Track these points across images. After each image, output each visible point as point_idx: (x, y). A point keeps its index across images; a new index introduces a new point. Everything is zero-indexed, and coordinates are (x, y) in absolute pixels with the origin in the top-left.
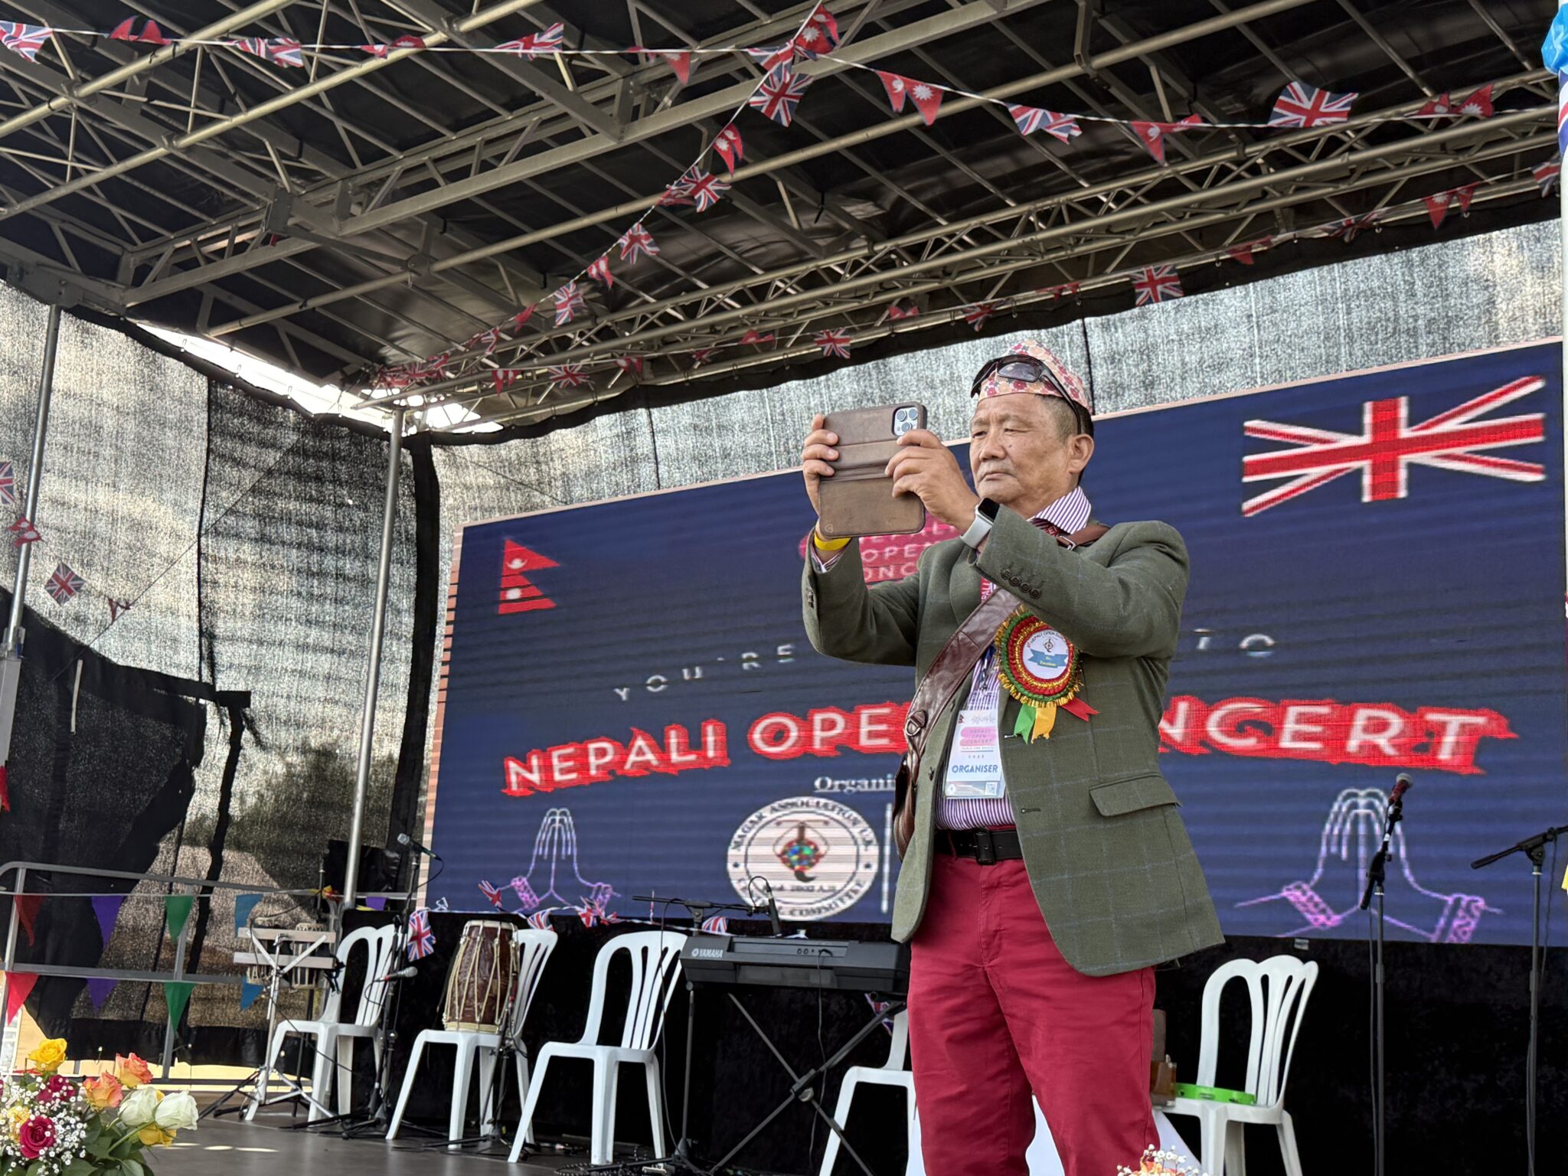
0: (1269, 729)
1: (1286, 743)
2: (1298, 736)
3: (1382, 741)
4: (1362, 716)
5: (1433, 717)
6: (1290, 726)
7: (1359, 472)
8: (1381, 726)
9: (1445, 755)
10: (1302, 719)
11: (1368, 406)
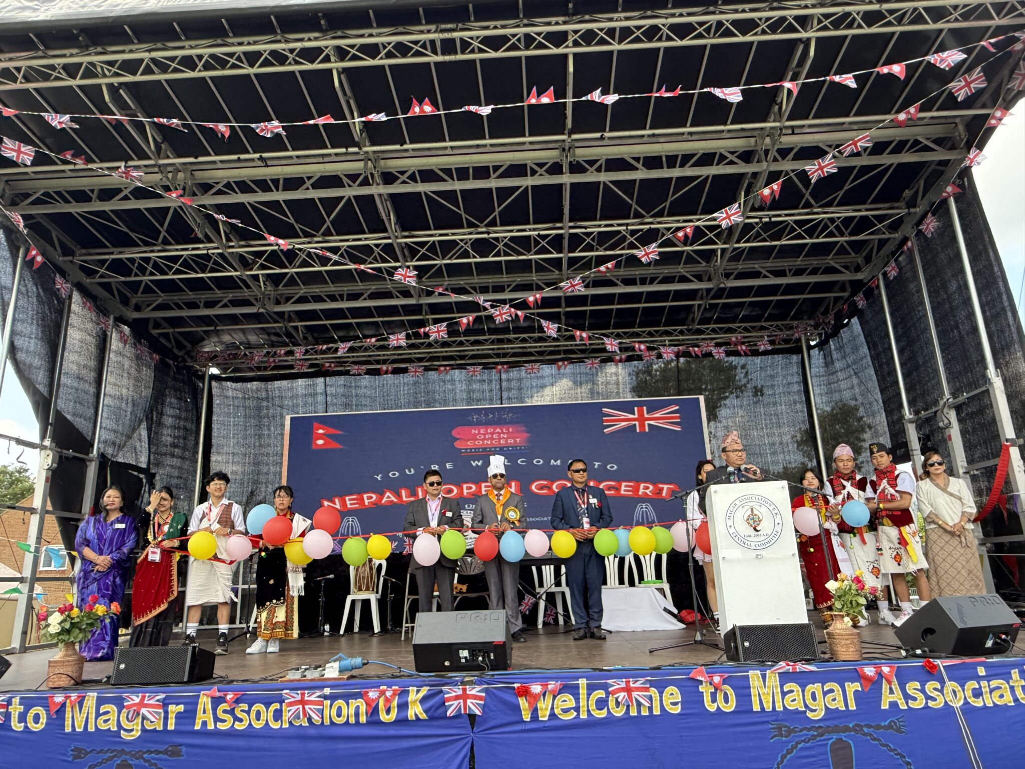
0: (618, 489)
1: (622, 492)
2: (625, 491)
3: (648, 491)
4: (642, 486)
5: (661, 486)
6: (623, 488)
7: (635, 425)
8: (647, 488)
9: (664, 494)
10: (626, 486)
11: (636, 408)
